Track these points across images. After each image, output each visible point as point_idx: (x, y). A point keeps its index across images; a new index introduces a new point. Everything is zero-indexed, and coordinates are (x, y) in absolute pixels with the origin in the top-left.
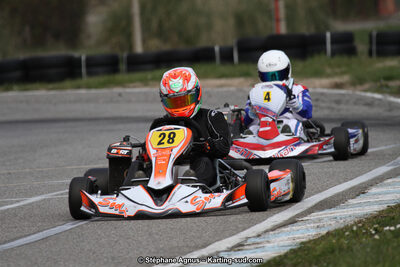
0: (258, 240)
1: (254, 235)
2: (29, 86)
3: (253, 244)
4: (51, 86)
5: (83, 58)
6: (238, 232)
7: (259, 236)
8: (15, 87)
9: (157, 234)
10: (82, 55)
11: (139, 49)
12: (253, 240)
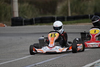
0: (98, 64)
1: (97, 63)
2: (42, 24)
3: (97, 65)
4: (47, 24)
5: (56, 17)
6: (93, 62)
7: (98, 63)
8: (39, 24)
9: (72, 62)
10: (56, 16)
11: (70, 15)
12: (97, 64)
